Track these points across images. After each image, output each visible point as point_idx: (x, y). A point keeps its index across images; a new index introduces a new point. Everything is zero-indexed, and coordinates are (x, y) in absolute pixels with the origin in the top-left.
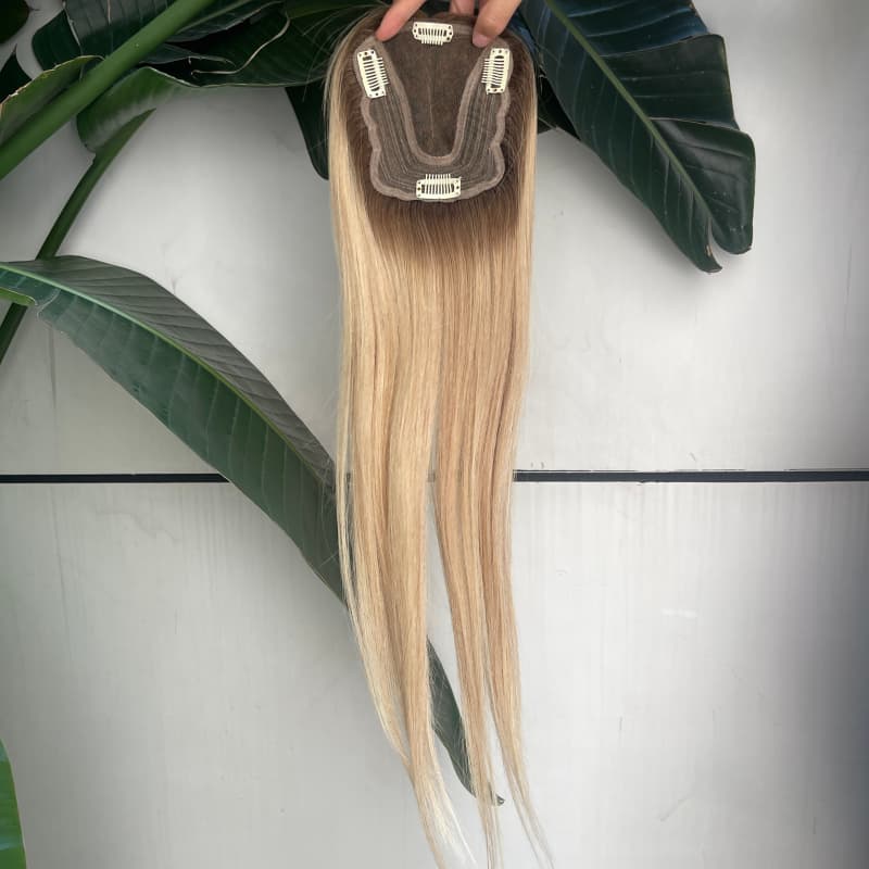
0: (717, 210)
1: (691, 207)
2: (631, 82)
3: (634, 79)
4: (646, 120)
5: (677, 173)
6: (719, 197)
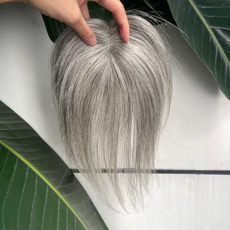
1: (226, 71)
2: (202, 8)
3: (204, 7)
4: (209, 28)
5: (222, 54)
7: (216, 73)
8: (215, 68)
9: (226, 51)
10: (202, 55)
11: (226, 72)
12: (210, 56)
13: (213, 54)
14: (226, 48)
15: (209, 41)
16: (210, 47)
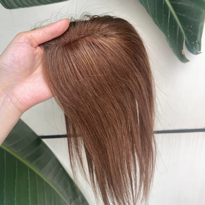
0: (187, 34)
6: (189, 27)
7: (168, 36)
8: (168, 31)
9: (178, 13)
10: (156, 19)
11: (178, 34)
12: (163, 19)
13: (166, 17)
14: (178, 10)
15: (163, 4)
16: (163, 10)
